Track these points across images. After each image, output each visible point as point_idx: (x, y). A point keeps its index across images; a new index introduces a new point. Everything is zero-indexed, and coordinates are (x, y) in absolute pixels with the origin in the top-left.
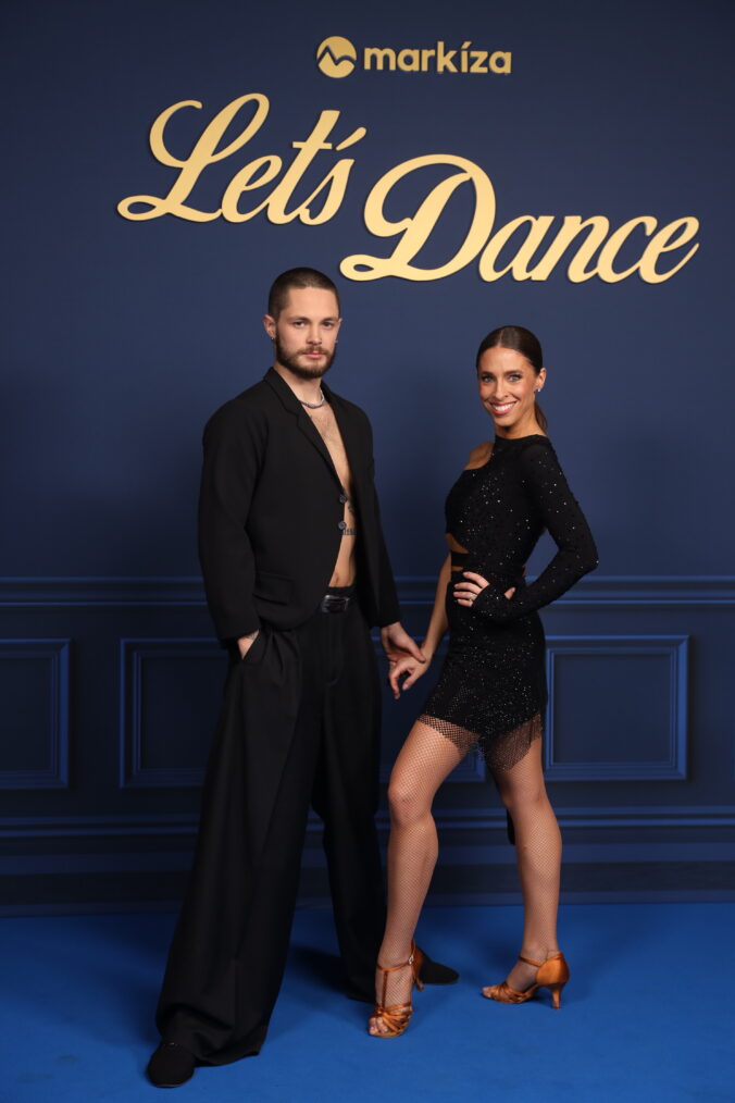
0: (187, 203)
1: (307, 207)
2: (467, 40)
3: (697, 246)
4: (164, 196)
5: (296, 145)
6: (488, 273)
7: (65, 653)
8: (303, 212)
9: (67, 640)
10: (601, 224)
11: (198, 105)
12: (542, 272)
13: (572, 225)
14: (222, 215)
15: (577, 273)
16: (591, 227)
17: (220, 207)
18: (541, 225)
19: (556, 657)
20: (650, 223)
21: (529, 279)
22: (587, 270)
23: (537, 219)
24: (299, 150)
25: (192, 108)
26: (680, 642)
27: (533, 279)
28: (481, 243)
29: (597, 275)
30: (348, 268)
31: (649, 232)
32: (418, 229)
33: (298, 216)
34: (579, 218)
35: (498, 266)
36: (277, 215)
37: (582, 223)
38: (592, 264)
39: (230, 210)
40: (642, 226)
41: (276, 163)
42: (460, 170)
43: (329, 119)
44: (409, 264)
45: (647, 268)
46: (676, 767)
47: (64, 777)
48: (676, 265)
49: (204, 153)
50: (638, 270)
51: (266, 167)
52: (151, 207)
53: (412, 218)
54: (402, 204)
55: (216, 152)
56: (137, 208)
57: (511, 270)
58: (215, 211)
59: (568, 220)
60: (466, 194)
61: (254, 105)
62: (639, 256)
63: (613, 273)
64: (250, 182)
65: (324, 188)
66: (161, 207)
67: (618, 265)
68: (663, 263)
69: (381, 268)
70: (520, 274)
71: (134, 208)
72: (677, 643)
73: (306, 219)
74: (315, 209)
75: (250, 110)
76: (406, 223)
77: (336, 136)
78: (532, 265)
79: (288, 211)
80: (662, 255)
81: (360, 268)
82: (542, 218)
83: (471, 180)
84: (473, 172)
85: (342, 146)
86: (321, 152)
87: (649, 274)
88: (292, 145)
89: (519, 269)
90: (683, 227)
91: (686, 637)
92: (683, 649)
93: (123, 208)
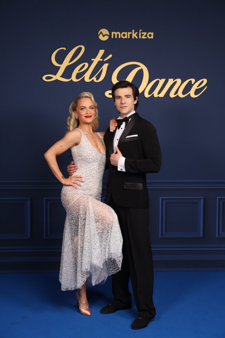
0: (61, 76)
1: (95, 77)
2: (141, 29)
3: (206, 87)
4: (55, 75)
5: (92, 60)
6: (147, 95)
7: (29, 201)
8: (94, 78)
9: (30, 198)
10: (179, 81)
11: (65, 49)
12: (162, 95)
13: (171, 81)
14: (72, 80)
15: (172, 95)
16: (176, 82)
17: (71, 77)
18: (162, 81)
19: (166, 203)
20: (193, 80)
21: (159, 96)
22: (175, 94)
23: (161, 80)
24: (93, 61)
25: (63, 50)
26: (202, 198)
27: (160, 97)
28: (145, 87)
29: (178, 95)
30: (107, 94)
31: (193, 83)
33: (93, 80)
34: (173, 79)
35: (149, 93)
36: (87, 80)
37: (173, 81)
38: (177, 92)
39: (74, 78)
40: (191, 81)
41: (87, 65)
42: (139, 66)
43: (101, 52)
45: (192, 93)
46: (200, 234)
47: (29, 235)
48: (200, 93)
49: (67, 62)
50: (190, 94)
51: (84, 66)
52: (52, 78)
55: (70, 61)
57: (153, 94)
58: (69, 79)
59: (170, 80)
61: (80, 49)
62: (190, 90)
63: (182, 95)
64: (79, 70)
65: (100, 72)
66: (55, 78)
67: (184, 93)
68: (197, 92)
70: (156, 95)
71: (47, 78)
72: (200, 199)
73: (95, 80)
74: (98, 78)
75: (79, 50)
77: (103, 57)
78: (159, 92)
79: (90, 78)
80: (196, 90)
82: (162, 79)
83: (142, 69)
84: (143, 67)
85: (105, 60)
86: (99, 61)
87: (193, 96)
88: (91, 60)
89: (155, 94)
90: (203, 82)
91: (203, 197)
92: (202, 201)
93: (44, 78)
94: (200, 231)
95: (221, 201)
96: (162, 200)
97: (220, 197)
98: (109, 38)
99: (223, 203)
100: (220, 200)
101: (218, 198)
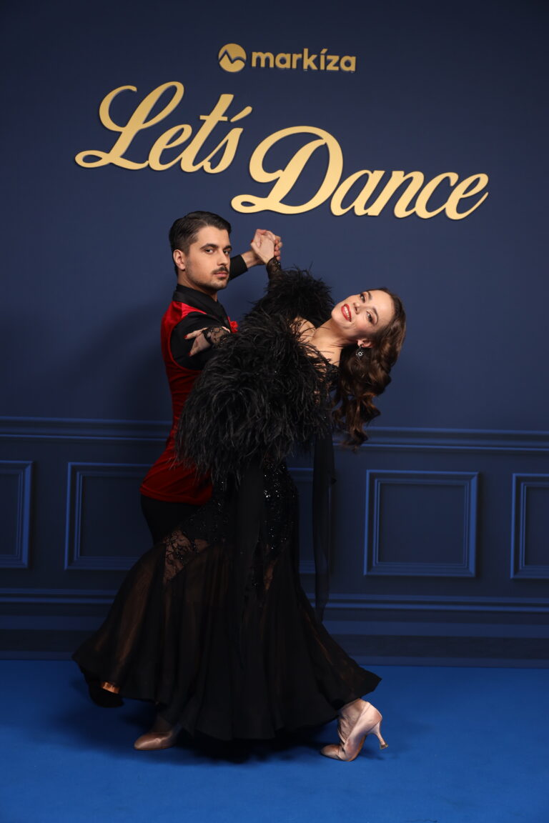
0: (125, 156)
1: (209, 161)
2: (325, 48)
3: (487, 194)
4: (108, 150)
5: (202, 117)
6: (337, 210)
7: (28, 470)
8: (206, 164)
9: (31, 462)
10: (418, 177)
11: (134, 89)
12: (375, 210)
13: (398, 178)
14: (149, 165)
15: (400, 211)
16: (411, 179)
17: (148, 159)
18: (375, 177)
19: (381, 484)
20: (454, 177)
21: (367, 214)
22: (407, 209)
23: (372, 172)
24: (204, 121)
25: (130, 91)
26: (473, 476)
27: (369, 214)
28: (332, 189)
29: (415, 213)
30: (237, 203)
31: (452, 184)
32: (288, 178)
33: (203, 167)
34: (402, 173)
35: (344, 205)
36: (188, 166)
37: (404, 176)
38: (412, 204)
39: (154, 161)
40: (447, 179)
41: (188, 130)
42: (317, 137)
43: (226, 100)
44: (281, 202)
45: (450, 209)
46: (468, 568)
47: (25, 560)
48: (472, 207)
49: (137, 122)
50: (444, 210)
51: (180, 132)
52: (99, 159)
53: (283, 170)
54: (276, 160)
55: (147, 120)
56: (89, 159)
57: (353, 207)
58: (142, 162)
59: (395, 173)
60: (321, 155)
61: (173, 91)
62: (446, 201)
63: (425, 211)
64: (169, 143)
65: (221, 148)
66: (106, 159)
67: (430, 207)
68: (463, 204)
69: (260, 204)
70: (360, 211)
71: (87, 159)
72: (469, 478)
73: (208, 169)
74: (215, 162)
75: (171, 93)
76: (279, 173)
77: (230, 112)
78: (369, 203)
79: (195, 163)
80: (461, 200)
81: (246, 204)
82: (376, 172)
83: (326, 144)
84: (328, 139)
85: (233, 120)
86: (220, 123)
87: (452, 213)
88: (199, 117)
89: (359, 207)
90: (477, 181)
91: (476, 473)
92: (474, 482)
93: (79, 159)
94: (468, 562)
95: (522, 484)
96: (372, 477)
97: (520, 475)
98: (245, 67)
99: (527, 488)
100: (519, 480)
101: (514, 476)
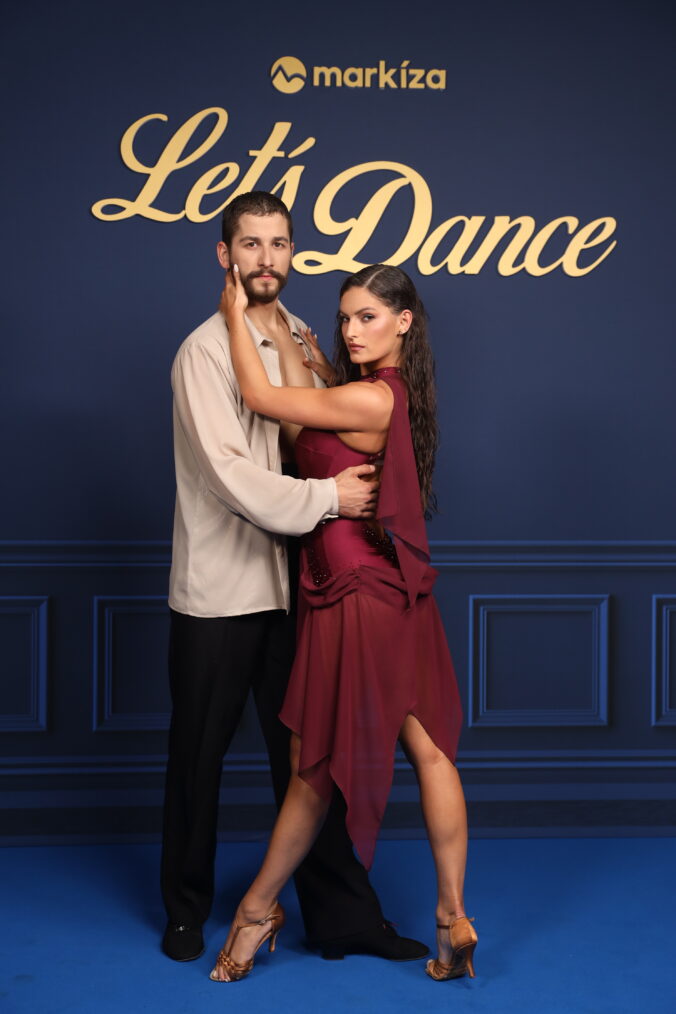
0: (153, 205)
3: (615, 243)
4: (133, 199)
5: (252, 153)
6: (426, 268)
7: (44, 608)
9: (45, 597)
10: (527, 223)
11: (164, 118)
12: (474, 267)
13: (502, 224)
14: (185, 216)
15: (506, 267)
16: (518, 226)
17: (184, 208)
18: (474, 224)
19: (488, 613)
20: (572, 222)
21: (463, 273)
22: (515, 264)
23: (470, 219)
24: (255, 158)
25: (159, 120)
26: (602, 600)
27: (466, 272)
28: (418, 243)
29: (524, 269)
30: (299, 263)
31: (571, 231)
32: (362, 228)
34: (507, 218)
35: (434, 262)
37: (510, 222)
38: (520, 259)
39: (192, 211)
40: (564, 225)
41: (234, 169)
42: (399, 175)
43: (282, 130)
44: (354, 259)
45: (569, 263)
46: (598, 714)
47: (43, 721)
48: (596, 260)
49: (170, 160)
50: (561, 265)
51: (224, 173)
52: (122, 209)
53: (357, 218)
54: (348, 205)
55: (182, 157)
56: (109, 210)
57: (446, 264)
58: (178, 212)
59: (498, 219)
60: (405, 198)
61: (215, 118)
62: (562, 252)
63: (537, 266)
64: (211, 186)
65: (277, 191)
66: (131, 209)
67: (543, 261)
68: (584, 258)
69: (328, 263)
70: (454, 268)
71: (107, 210)
72: (598, 602)
75: (210, 123)
76: (351, 223)
77: (288, 145)
78: (465, 260)
80: (582, 251)
81: (311, 263)
82: (474, 218)
83: (410, 184)
84: (412, 177)
85: (292, 155)
86: (275, 159)
87: (572, 270)
88: (248, 153)
89: (453, 264)
90: (602, 226)
91: (606, 596)
92: (604, 607)
93: (97, 209)
94: (599, 707)
95: (664, 608)
96: (477, 603)
97: (661, 596)
98: (304, 87)
99: (671, 613)
100: (660, 603)
101: (654, 597)
